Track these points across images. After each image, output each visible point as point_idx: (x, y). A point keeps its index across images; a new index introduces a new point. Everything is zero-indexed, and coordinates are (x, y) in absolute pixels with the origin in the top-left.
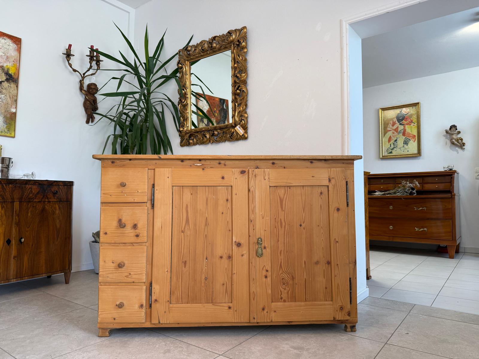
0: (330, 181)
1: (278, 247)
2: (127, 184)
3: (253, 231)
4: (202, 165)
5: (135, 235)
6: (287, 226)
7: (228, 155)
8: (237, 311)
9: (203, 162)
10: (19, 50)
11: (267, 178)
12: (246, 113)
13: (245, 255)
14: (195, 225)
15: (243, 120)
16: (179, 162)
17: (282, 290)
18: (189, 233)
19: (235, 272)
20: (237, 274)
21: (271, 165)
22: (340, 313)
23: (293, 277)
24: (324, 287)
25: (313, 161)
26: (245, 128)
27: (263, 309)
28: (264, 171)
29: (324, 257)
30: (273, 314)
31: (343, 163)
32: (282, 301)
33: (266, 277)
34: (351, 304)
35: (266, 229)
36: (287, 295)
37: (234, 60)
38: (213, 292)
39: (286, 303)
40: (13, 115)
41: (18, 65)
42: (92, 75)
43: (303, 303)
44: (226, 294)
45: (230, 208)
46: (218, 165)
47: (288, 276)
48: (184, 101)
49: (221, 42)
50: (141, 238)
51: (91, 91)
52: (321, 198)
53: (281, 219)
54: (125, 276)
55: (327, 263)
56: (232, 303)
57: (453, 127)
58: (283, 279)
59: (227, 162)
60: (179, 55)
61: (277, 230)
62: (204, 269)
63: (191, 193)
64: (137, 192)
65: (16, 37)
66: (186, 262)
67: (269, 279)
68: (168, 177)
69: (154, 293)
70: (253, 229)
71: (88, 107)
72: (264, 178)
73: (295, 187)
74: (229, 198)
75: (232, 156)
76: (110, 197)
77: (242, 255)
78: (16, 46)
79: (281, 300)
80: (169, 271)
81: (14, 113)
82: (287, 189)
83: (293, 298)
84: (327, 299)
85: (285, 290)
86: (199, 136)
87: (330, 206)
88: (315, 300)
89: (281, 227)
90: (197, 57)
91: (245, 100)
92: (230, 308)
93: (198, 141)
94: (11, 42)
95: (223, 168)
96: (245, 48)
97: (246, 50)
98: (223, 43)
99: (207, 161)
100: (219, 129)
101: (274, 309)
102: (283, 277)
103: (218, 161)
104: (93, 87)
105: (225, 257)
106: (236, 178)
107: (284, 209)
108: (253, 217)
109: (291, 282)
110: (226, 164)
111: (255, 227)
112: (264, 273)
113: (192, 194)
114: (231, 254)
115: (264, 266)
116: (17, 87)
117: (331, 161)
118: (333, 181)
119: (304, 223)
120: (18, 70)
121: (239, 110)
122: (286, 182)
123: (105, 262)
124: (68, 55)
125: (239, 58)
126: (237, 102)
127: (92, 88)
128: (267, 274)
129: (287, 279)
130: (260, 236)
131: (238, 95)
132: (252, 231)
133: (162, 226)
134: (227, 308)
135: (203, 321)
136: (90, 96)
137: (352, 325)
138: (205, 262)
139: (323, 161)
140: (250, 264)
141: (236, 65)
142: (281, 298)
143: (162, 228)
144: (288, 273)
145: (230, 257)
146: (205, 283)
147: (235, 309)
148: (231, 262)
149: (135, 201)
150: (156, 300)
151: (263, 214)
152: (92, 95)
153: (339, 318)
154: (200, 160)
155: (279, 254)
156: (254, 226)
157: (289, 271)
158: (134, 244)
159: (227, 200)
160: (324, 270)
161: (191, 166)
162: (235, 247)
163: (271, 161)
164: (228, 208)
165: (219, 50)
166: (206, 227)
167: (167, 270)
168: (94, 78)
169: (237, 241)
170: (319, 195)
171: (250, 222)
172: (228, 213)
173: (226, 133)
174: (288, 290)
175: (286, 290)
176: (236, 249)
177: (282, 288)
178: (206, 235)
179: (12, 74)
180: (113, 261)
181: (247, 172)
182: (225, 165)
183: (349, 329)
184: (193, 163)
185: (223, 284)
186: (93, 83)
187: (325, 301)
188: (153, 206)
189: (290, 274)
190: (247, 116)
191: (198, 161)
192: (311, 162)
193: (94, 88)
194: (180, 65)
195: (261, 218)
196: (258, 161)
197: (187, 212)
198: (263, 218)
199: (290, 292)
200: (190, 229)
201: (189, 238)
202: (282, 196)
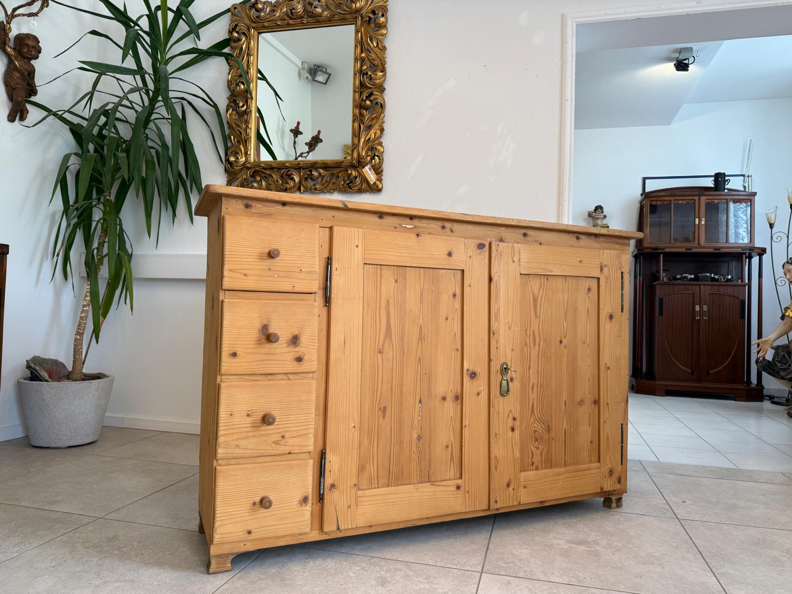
0: (602, 270)
1: (529, 378)
2: (280, 253)
3: (497, 353)
4: (415, 227)
5: (295, 357)
6: (542, 343)
7: (462, 214)
8: (470, 492)
9: (416, 222)
11: (516, 259)
12: (381, 144)
13: (482, 393)
14: (402, 339)
15: (377, 156)
16: (375, 219)
17: (534, 449)
18: (391, 354)
19: (467, 423)
20: (471, 427)
21: (522, 237)
22: (609, 480)
23: (548, 427)
24: (589, 440)
25: (581, 236)
26: (378, 171)
27: (508, 485)
28: (513, 247)
29: (590, 392)
30: (522, 492)
32: (534, 468)
33: (513, 429)
34: (622, 464)
35: (514, 348)
36: (540, 458)
37: (361, 44)
38: (430, 461)
39: (541, 472)
42: (30, 15)
43: (563, 470)
44: (452, 463)
45: (458, 309)
46: (440, 229)
47: (543, 426)
48: (243, 106)
49: (333, 8)
50: (307, 364)
51: (26, 50)
52: (589, 297)
53: (534, 331)
54: (273, 443)
55: (594, 402)
56: (461, 478)
57: (599, 208)
58: (535, 431)
59: (456, 227)
60: (233, 14)
61: (529, 350)
62: (416, 421)
63: (396, 278)
64: (298, 270)
66: (385, 408)
67: (517, 434)
68: (357, 246)
69: (331, 472)
70: (495, 348)
71: (18, 86)
72: (513, 258)
73: (554, 276)
74: (458, 292)
75: (467, 215)
76: (245, 277)
77: (478, 394)
79: (531, 467)
80: (357, 426)
82: (544, 281)
83: (549, 463)
84: (593, 460)
85: (538, 450)
86: (274, 176)
87: (601, 311)
88: (577, 463)
89: (534, 345)
90: (278, 25)
91: (380, 122)
92: (458, 487)
93: (270, 185)
95: (449, 236)
96: (384, 27)
97: (384, 31)
98: (338, 11)
99: (424, 221)
100: (322, 168)
101: (523, 483)
102: (536, 429)
103: (440, 223)
104: (30, 43)
105: (450, 397)
106: (470, 257)
107: (538, 314)
108: (497, 327)
109: (546, 436)
110: (454, 230)
111: (498, 344)
112: (510, 423)
113: (396, 281)
114: (459, 391)
115: (511, 410)
117: (602, 239)
118: (606, 270)
119: (565, 337)
121: (368, 138)
122: (544, 269)
123: (231, 415)
125: (372, 43)
126: (363, 123)
127: (28, 45)
128: (515, 424)
129: (541, 432)
130: (504, 360)
131: (367, 108)
132: (495, 351)
133: (346, 340)
134: (454, 488)
135: (415, 516)
136: (22, 62)
137: (618, 497)
138: (417, 408)
139: (593, 237)
140: (492, 408)
141: (363, 55)
142: (533, 464)
143: (346, 346)
144: (542, 421)
145: (459, 398)
146: (417, 445)
147: (467, 489)
148: (459, 407)
149: (296, 288)
150: (333, 486)
151: (510, 322)
152: (26, 61)
153: (607, 489)
154: (412, 217)
155: (530, 390)
156: (497, 342)
157: (543, 418)
158: (291, 377)
159: (454, 295)
160: (589, 413)
161: (395, 227)
162: (466, 378)
163: (523, 231)
164: (456, 309)
165: (330, 21)
166: (420, 342)
167: (353, 425)
168: (35, 23)
169: (471, 369)
170: (586, 293)
171: (492, 335)
172: (456, 319)
173: (338, 176)
174: (542, 449)
176: (468, 383)
177: (533, 447)
178: (420, 358)
180: (250, 413)
181: (487, 247)
182: (452, 231)
183: (614, 505)
184: (400, 222)
185: (447, 447)
186: (32, 35)
187: (589, 463)
188: (327, 300)
189: (545, 423)
190: (382, 149)
191: (408, 220)
192: (578, 238)
193: (33, 47)
194: (236, 35)
195: (507, 328)
196: (503, 229)
197: (388, 315)
198: (510, 329)
199: (544, 453)
200: (393, 347)
201: (391, 365)
202: (536, 292)
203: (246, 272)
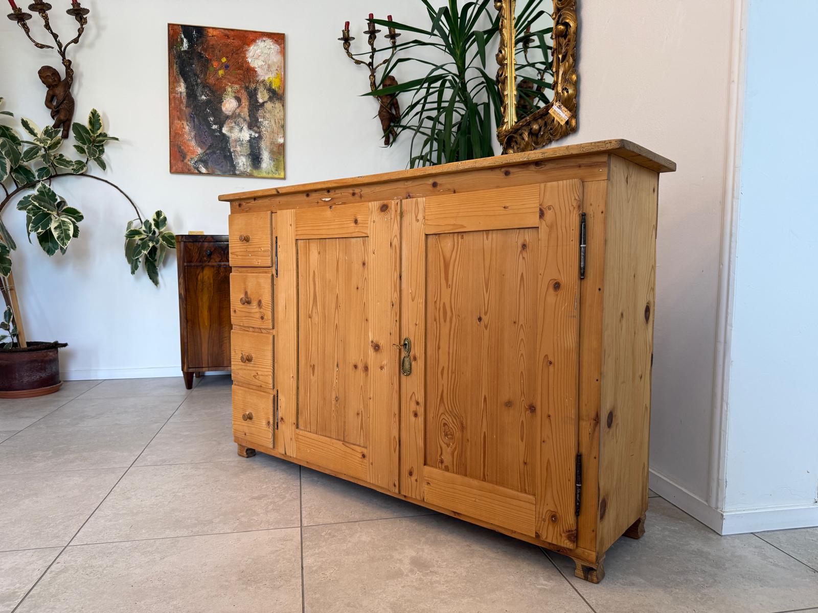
0: (542, 214)
1: (438, 360)
2: (250, 238)
4: (331, 199)
5: (260, 316)
6: (454, 318)
7: (359, 177)
8: (374, 464)
9: (332, 193)
10: (283, 52)
11: (420, 217)
13: (385, 368)
14: (324, 307)
15: (565, 89)
16: (303, 198)
17: (444, 446)
18: (317, 319)
19: (371, 395)
20: (374, 400)
21: (431, 188)
22: (551, 528)
23: (462, 424)
24: (521, 461)
25: (512, 170)
26: (572, 107)
27: (412, 474)
28: (417, 203)
30: (426, 487)
31: (580, 166)
32: (443, 467)
33: (416, 415)
34: (577, 515)
35: (417, 323)
36: (451, 458)
38: (345, 422)
39: (447, 474)
40: (281, 148)
41: (283, 73)
42: (385, 62)
43: (475, 483)
44: (362, 431)
45: (367, 279)
46: (351, 198)
47: (455, 421)
50: (266, 322)
52: (524, 258)
53: (444, 304)
54: (253, 376)
55: (530, 409)
56: (367, 448)
58: (445, 424)
59: (365, 191)
61: (438, 325)
62: (335, 383)
63: (319, 250)
64: (260, 250)
65: (278, 34)
66: (314, 366)
67: (421, 420)
68: (291, 225)
69: (280, 407)
71: (384, 118)
72: (416, 217)
73: (471, 234)
74: (367, 260)
76: (237, 257)
77: (382, 368)
78: (278, 47)
79: (440, 465)
80: (295, 377)
81: (282, 144)
82: (458, 241)
83: (462, 469)
84: (527, 488)
85: (448, 447)
86: (518, 138)
87: (540, 277)
88: (503, 485)
89: (445, 321)
91: (572, 45)
92: (364, 456)
93: (518, 148)
94: (271, 43)
95: (359, 202)
99: (336, 191)
100: (540, 118)
101: (427, 479)
102: (446, 422)
103: (351, 190)
104: (387, 82)
105: (360, 366)
106: (374, 222)
107: (450, 283)
108: (396, 298)
109: (458, 434)
110: (362, 195)
111: (398, 317)
112: (413, 406)
113: (319, 253)
115: (414, 393)
116: (283, 106)
117: (550, 166)
118: (549, 215)
119: (486, 314)
120: (283, 81)
121: (563, 69)
122: (454, 225)
123: (236, 352)
124: (347, 39)
126: (562, 52)
127: (386, 85)
128: (418, 409)
129: (452, 427)
130: (406, 336)
132: (394, 325)
134: (360, 456)
135: (331, 467)
136: (386, 99)
137: (586, 564)
139: (533, 167)
142: (442, 462)
143: (287, 309)
144: (454, 414)
145: (366, 368)
146: (335, 405)
147: (371, 461)
149: (259, 264)
150: (282, 419)
151: (414, 291)
152: (388, 97)
153: (546, 538)
154: (328, 190)
155: (440, 375)
156: (396, 316)
157: (455, 412)
158: (263, 331)
159: (364, 264)
160: (522, 421)
161: (318, 202)
162: (371, 351)
163: (431, 181)
164: (365, 278)
166: (337, 311)
167: (293, 375)
169: (374, 340)
170: (519, 252)
171: (391, 306)
172: (365, 288)
174: (453, 448)
175: (450, 448)
176: (373, 354)
177: (444, 443)
178: (337, 324)
179: (277, 89)
181: (389, 208)
182: (361, 197)
183: (580, 572)
184: (320, 196)
185: (358, 414)
187: (521, 492)
188: (277, 273)
189: (457, 418)
191: (326, 193)
192: (507, 173)
195: (410, 300)
196: (409, 183)
197: (315, 284)
198: (413, 300)
199: (456, 453)
200: (318, 314)
202: (448, 255)
203: (237, 254)
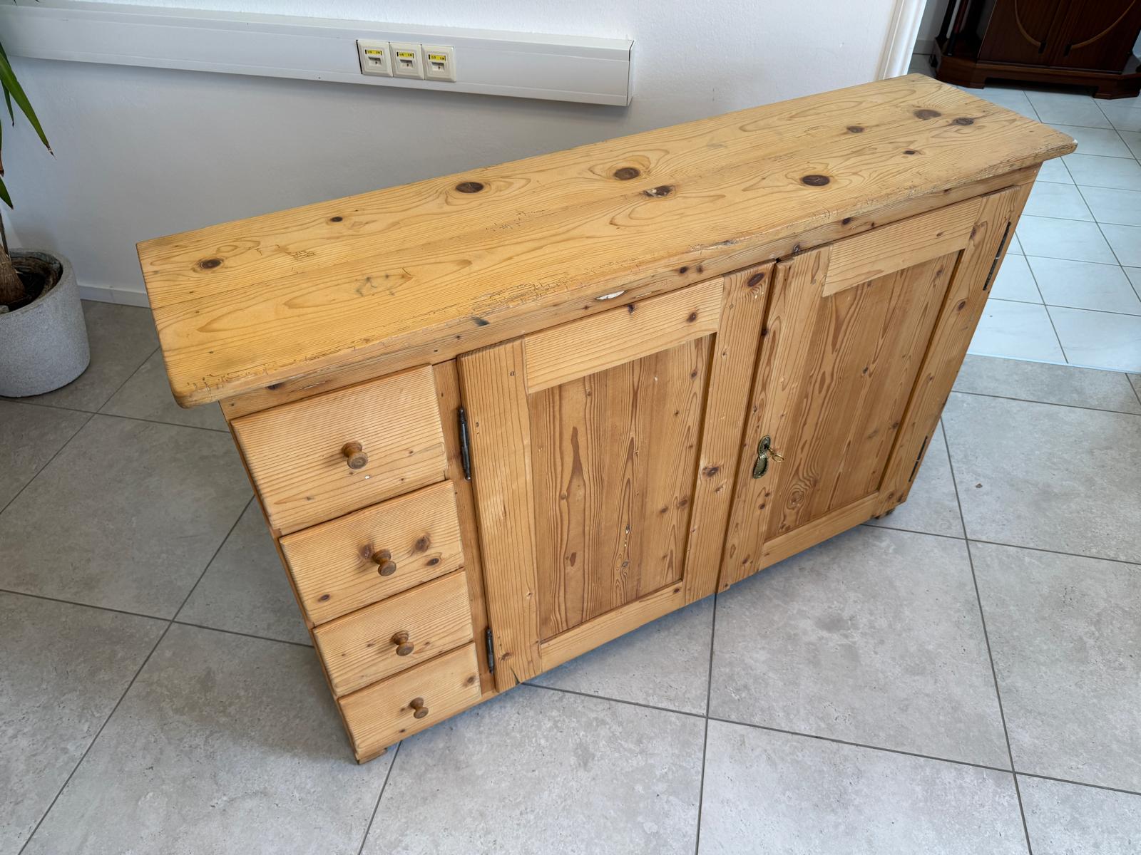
0: (973, 234)
1: (801, 437)
2: (363, 444)
3: (756, 431)
4: (626, 291)
5: (426, 562)
6: (833, 384)
8: (693, 589)
11: (818, 276)
13: (725, 486)
14: (599, 468)
17: (788, 512)
18: (582, 494)
20: (701, 529)
21: (839, 227)
22: (886, 504)
23: (815, 480)
24: (871, 471)
27: (745, 562)
28: (818, 256)
29: (891, 418)
30: (763, 560)
32: (784, 532)
33: (762, 506)
34: (909, 481)
35: (785, 413)
36: (795, 517)
38: (639, 581)
39: (792, 533)
43: (822, 520)
44: (671, 569)
45: (698, 393)
46: (677, 278)
47: (807, 482)
50: (448, 561)
52: (934, 285)
53: (824, 373)
55: (894, 426)
56: (681, 580)
58: (795, 493)
61: (809, 400)
62: (621, 549)
63: (588, 391)
64: (407, 454)
66: (574, 555)
67: (768, 508)
69: (501, 645)
70: (754, 428)
72: (813, 277)
74: (702, 367)
76: (310, 501)
77: (718, 490)
79: (780, 533)
82: (863, 291)
83: (806, 519)
84: (870, 492)
85: (794, 510)
87: (948, 301)
88: (846, 505)
89: (820, 392)
92: (677, 591)
95: (693, 283)
101: (766, 552)
102: (796, 490)
105: (673, 506)
106: (732, 305)
107: (838, 346)
108: (762, 398)
109: (809, 492)
110: (704, 267)
111: (760, 422)
112: (761, 501)
113: (590, 394)
114: (689, 494)
115: (764, 488)
118: (980, 234)
119: (875, 361)
122: (867, 273)
123: (343, 655)
128: (767, 500)
129: (804, 490)
130: (766, 435)
132: (753, 432)
133: (507, 510)
134: (671, 594)
138: (623, 537)
142: (783, 528)
143: (508, 516)
144: (808, 477)
145: (688, 502)
146: (621, 573)
147: (688, 588)
148: (686, 511)
149: (406, 480)
150: (506, 655)
151: (786, 381)
155: (799, 450)
156: (759, 420)
157: (811, 475)
159: (694, 375)
160: (882, 441)
161: (586, 307)
162: (701, 478)
164: (695, 393)
166: (630, 464)
167: (529, 593)
169: (710, 465)
170: (932, 280)
171: (751, 413)
172: (693, 407)
174: (800, 506)
176: (704, 482)
177: (789, 509)
178: (629, 480)
180: (372, 642)
181: (767, 277)
182: (700, 271)
185: (664, 557)
187: (864, 498)
188: (468, 471)
189: (811, 479)
195: (779, 390)
197: (576, 446)
198: (783, 389)
199: (801, 510)
200: (585, 484)
201: (582, 505)
202: (843, 313)
203: (308, 494)
